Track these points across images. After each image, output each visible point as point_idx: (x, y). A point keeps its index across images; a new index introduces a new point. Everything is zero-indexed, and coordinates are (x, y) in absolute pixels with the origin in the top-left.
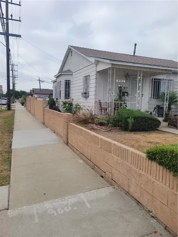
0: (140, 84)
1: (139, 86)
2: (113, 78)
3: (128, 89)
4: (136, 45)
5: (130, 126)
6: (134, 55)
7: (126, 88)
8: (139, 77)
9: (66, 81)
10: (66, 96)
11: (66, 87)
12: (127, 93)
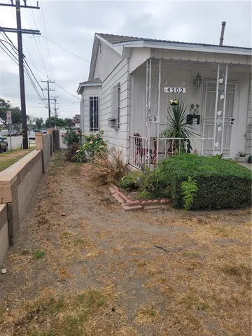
0: (222, 97)
1: (221, 102)
2: (155, 83)
3: (199, 110)
4: (224, 24)
5: (189, 199)
6: (221, 46)
7: (195, 108)
8: (221, 81)
9: (91, 98)
10: (92, 127)
11: (91, 109)
12: (198, 117)
